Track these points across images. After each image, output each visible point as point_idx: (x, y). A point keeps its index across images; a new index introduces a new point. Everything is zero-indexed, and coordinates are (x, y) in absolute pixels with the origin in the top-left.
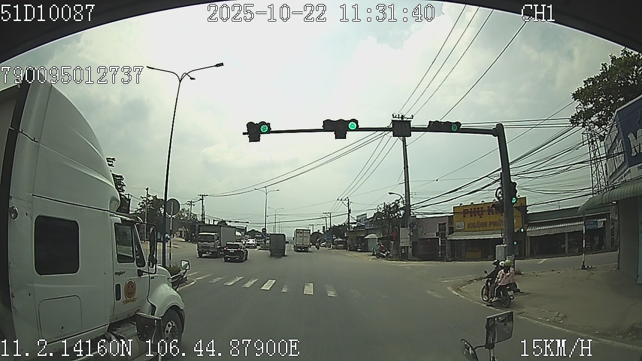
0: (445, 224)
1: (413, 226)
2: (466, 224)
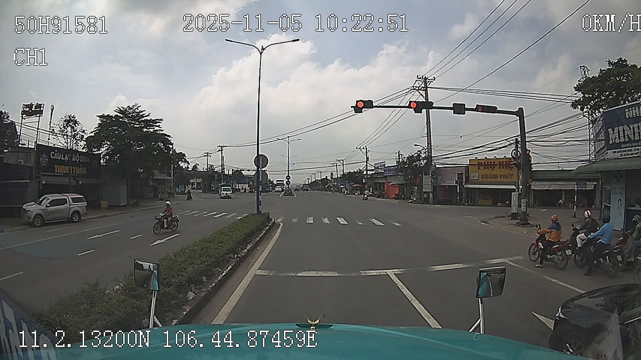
0: (462, 173)
1: (434, 174)
2: (480, 176)
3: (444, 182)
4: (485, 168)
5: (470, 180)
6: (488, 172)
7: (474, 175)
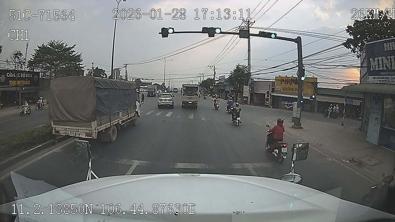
0: (270, 86)
1: (252, 85)
2: (282, 88)
3: (258, 90)
4: (285, 83)
5: (275, 90)
6: (288, 86)
7: (277, 87)
